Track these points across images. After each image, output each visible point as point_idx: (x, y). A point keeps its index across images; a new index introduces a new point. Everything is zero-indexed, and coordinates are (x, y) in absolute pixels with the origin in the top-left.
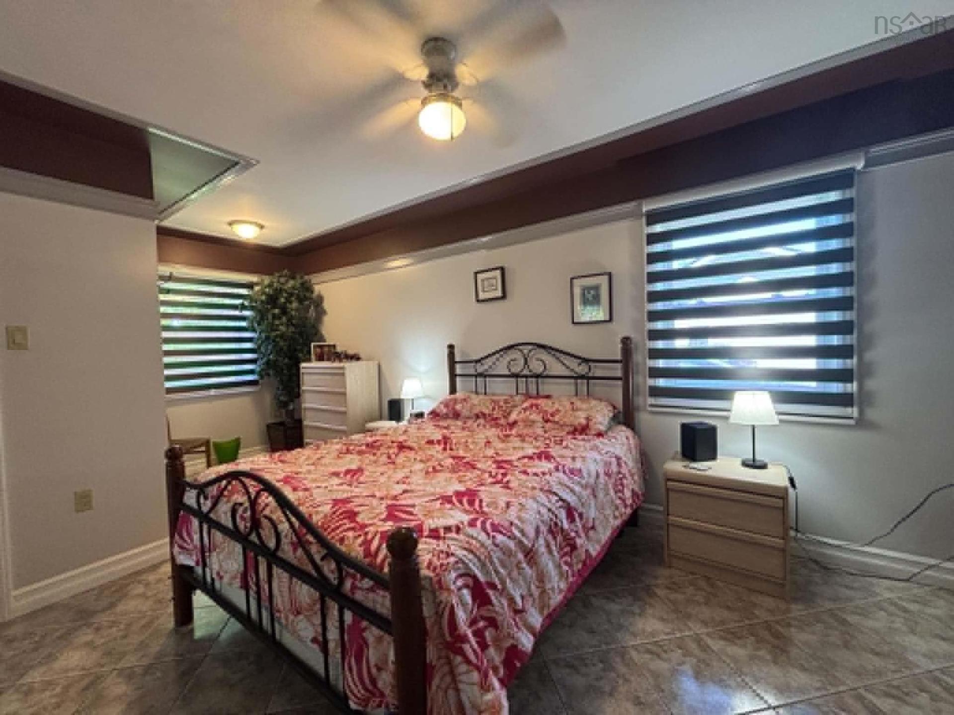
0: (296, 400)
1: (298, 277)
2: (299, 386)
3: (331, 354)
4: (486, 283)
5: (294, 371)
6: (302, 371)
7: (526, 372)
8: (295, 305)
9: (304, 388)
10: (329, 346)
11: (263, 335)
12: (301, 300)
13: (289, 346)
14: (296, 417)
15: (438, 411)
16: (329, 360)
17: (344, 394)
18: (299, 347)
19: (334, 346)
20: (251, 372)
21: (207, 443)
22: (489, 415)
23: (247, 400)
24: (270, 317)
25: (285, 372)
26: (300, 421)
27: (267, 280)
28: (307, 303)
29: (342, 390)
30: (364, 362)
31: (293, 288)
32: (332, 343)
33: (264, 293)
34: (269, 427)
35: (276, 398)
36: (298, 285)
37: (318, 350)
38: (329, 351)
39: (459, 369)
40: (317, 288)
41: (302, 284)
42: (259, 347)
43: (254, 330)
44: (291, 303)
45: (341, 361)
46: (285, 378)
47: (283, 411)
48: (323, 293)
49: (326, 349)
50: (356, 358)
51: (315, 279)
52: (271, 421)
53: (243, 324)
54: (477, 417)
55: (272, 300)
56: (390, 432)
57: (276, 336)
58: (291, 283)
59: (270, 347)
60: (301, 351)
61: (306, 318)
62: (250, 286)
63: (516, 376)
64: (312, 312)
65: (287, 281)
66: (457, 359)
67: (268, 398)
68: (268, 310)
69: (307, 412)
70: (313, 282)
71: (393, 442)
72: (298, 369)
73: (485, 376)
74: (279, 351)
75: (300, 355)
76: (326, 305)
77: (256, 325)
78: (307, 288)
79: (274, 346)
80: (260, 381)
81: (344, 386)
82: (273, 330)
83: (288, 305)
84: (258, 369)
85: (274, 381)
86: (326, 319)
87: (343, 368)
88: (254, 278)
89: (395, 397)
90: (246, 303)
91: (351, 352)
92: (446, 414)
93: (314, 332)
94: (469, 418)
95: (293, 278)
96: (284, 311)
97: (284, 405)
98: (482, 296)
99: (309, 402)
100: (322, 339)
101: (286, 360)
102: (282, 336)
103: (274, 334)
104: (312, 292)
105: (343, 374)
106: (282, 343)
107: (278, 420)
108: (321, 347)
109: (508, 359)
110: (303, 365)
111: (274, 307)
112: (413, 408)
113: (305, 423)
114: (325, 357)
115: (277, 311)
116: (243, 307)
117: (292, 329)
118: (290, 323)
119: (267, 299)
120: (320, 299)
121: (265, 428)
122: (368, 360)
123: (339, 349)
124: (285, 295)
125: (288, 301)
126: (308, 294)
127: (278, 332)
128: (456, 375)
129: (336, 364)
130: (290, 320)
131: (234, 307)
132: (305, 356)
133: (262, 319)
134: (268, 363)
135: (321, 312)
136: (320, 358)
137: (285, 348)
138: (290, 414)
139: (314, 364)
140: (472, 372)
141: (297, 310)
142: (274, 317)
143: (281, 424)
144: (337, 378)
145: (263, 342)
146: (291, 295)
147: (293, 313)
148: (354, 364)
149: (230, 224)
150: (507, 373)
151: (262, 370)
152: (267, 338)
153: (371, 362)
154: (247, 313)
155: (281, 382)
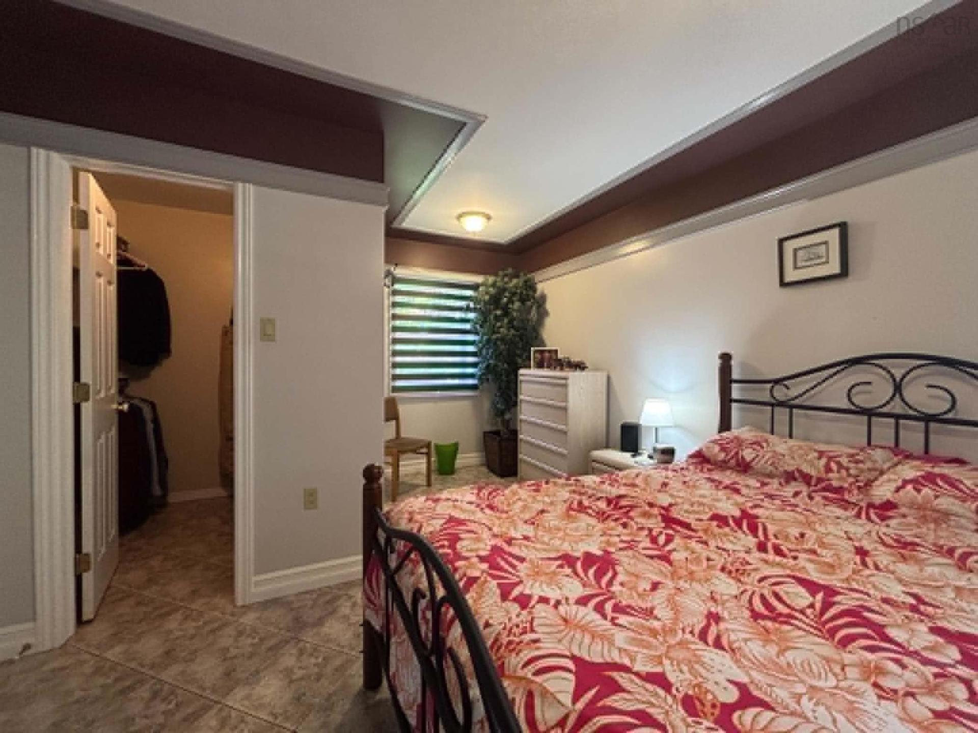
0: (513, 410)
1: (522, 274)
2: (516, 395)
3: (552, 360)
4: (800, 254)
5: (513, 377)
6: (521, 378)
7: (897, 407)
8: (517, 305)
9: (521, 397)
10: (550, 351)
11: (485, 338)
12: (523, 301)
13: (509, 350)
14: (512, 427)
15: (707, 453)
16: (548, 367)
17: (565, 409)
18: (518, 352)
19: (556, 351)
20: (472, 376)
21: (428, 445)
22: (820, 480)
23: (466, 404)
24: (492, 317)
25: (504, 377)
26: (515, 433)
27: (491, 279)
28: (529, 303)
29: (563, 404)
30: (591, 373)
31: (516, 287)
32: (554, 348)
33: (487, 293)
34: (486, 434)
35: (494, 405)
36: (521, 284)
37: (538, 355)
38: (551, 358)
39: (736, 392)
40: (540, 287)
41: (526, 282)
42: (481, 350)
43: (477, 333)
44: (513, 303)
45: (562, 369)
46: (503, 385)
47: (499, 420)
48: (546, 292)
49: (547, 355)
50: (580, 366)
51: (538, 276)
52: (488, 428)
53: (468, 326)
54: (790, 477)
55: (495, 300)
56: (638, 481)
57: (497, 339)
58: (515, 281)
59: (491, 351)
60: (520, 356)
61: (528, 320)
62: (475, 287)
63: (869, 413)
64: (534, 313)
65: (511, 280)
66: (735, 376)
67: (486, 405)
68: (490, 312)
69: (523, 424)
70: (536, 280)
71: (651, 505)
72: (516, 375)
73: (792, 407)
74: (498, 355)
75: (520, 361)
76: (549, 306)
77: (478, 327)
78: (530, 286)
79: (495, 350)
80: (481, 387)
81: (566, 400)
82: (494, 333)
83: (510, 306)
84: (479, 373)
85: (492, 387)
86: (549, 322)
87: (565, 379)
88: (479, 279)
89: (631, 420)
90: (472, 305)
91: (575, 359)
92: (724, 462)
93: (534, 335)
94: (771, 476)
95: (517, 276)
96: (506, 313)
97: (500, 413)
98: (791, 275)
99: (526, 413)
100: (542, 344)
101: (506, 365)
102: (502, 339)
103: (494, 337)
104: (535, 291)
105: (565, 386)
106: (502, 347)
107: (494, 429)
108: (542, 352)
109: (853, 380)
110: (522, 371)
111: (496, 308)
112: (656, 441)
113: (521, 436)
114: (545, 364)
115: (499, 312)
116: (468, 309)
117: (512, 331)
118: (511, 325)
119: (490, 299)
120: (543, 298)
121: (482, 435)
122: (597, 369)
123: (560, 356)
124: (507, 294)
125: (511, 301)
126: (531, 293)
127: (499, 335)
128: (731, 401)
129: (557, 373)
130: (511, 322)
131: (460, 309)
132: (524, 360)
133: (485, 321)
134: (488, 366)
135: (543, 313)
136: (540, 365)
137: (505, 353)
138: (506, 423)
139: (533, 371)
140: (766, 397)
141: (518, 311)
142: (497, 318)
143: (497, 433)
144: (559, 389)
145: (484, 346)
146: (514, 294)
147: (515, 314)
148: (578, 373)
149: (460, 217)
150: (845, 404)
151: (483, 374)
152: (488, 341)
153: (598, 374)
154: (471, 315)
155: (500, 388)
